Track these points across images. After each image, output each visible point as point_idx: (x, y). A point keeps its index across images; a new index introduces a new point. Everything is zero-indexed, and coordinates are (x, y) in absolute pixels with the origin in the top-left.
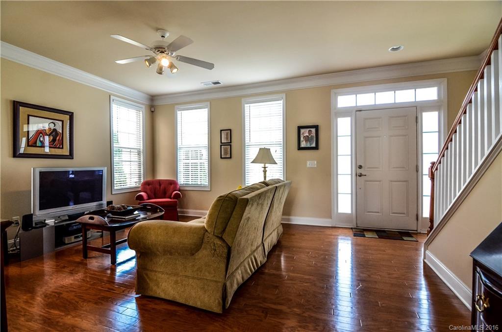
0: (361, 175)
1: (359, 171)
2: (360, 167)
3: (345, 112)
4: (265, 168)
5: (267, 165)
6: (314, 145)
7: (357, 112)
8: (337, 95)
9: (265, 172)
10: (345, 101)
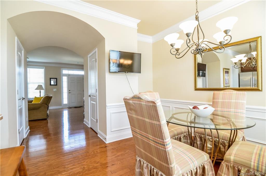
0: (70, 93)
1: (69, 92)
2: (70, 91)
3: (65, 75)
4: (40, 91)
5: (41, 90)
6: (56, 84)
7: (68, 76)
8: (62, 70)
9: (40, 92)
10: (65, 72)
